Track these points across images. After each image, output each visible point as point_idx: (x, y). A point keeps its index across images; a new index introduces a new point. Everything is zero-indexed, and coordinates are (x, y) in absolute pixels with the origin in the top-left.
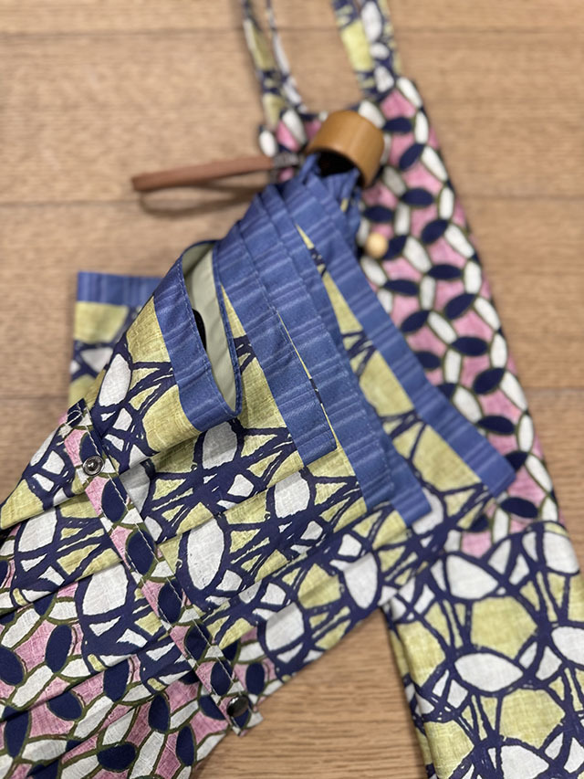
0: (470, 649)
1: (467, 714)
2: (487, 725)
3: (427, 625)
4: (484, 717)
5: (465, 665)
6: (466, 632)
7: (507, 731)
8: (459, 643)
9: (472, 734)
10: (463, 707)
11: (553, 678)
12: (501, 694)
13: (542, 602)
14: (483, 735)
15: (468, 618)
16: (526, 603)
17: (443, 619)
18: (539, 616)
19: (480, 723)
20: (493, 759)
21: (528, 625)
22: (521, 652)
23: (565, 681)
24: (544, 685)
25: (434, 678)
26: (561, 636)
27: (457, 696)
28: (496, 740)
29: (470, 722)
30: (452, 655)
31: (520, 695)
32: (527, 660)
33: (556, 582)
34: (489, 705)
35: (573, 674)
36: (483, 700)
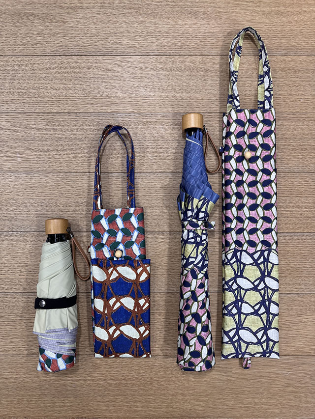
0: (242, 276)
1: (236, 292)
2: (240, 296)
3: (232, 267)
4: (240, 294)
5: (239, 280)
6: (242, 272)
7: (245, 299)
8: (239, 274)
9: (236, 297)
10: (235, 290)
11: (262, 289)
12: (247, 290)
13: (265, 269)
14: (239, 298)
15: (244, 268)
16: (260, 269)
17: (237, 267)
18: (262, 273)
19: (239, 295)
20: (240, 305)
21: (259, 275)
22: (255, 281)
23: (265, 291)
24: (259, 291)
25: (230, 280)
26: (267, 279)
27: (235, 287)
28: (242, 300)
29: (236, 294)
30: (236, 276)
31: (252, 291)
32: (256, 283)
33: (270, 265)
34: (243, 292)
35: (267, 290)
36: (241, 290)
